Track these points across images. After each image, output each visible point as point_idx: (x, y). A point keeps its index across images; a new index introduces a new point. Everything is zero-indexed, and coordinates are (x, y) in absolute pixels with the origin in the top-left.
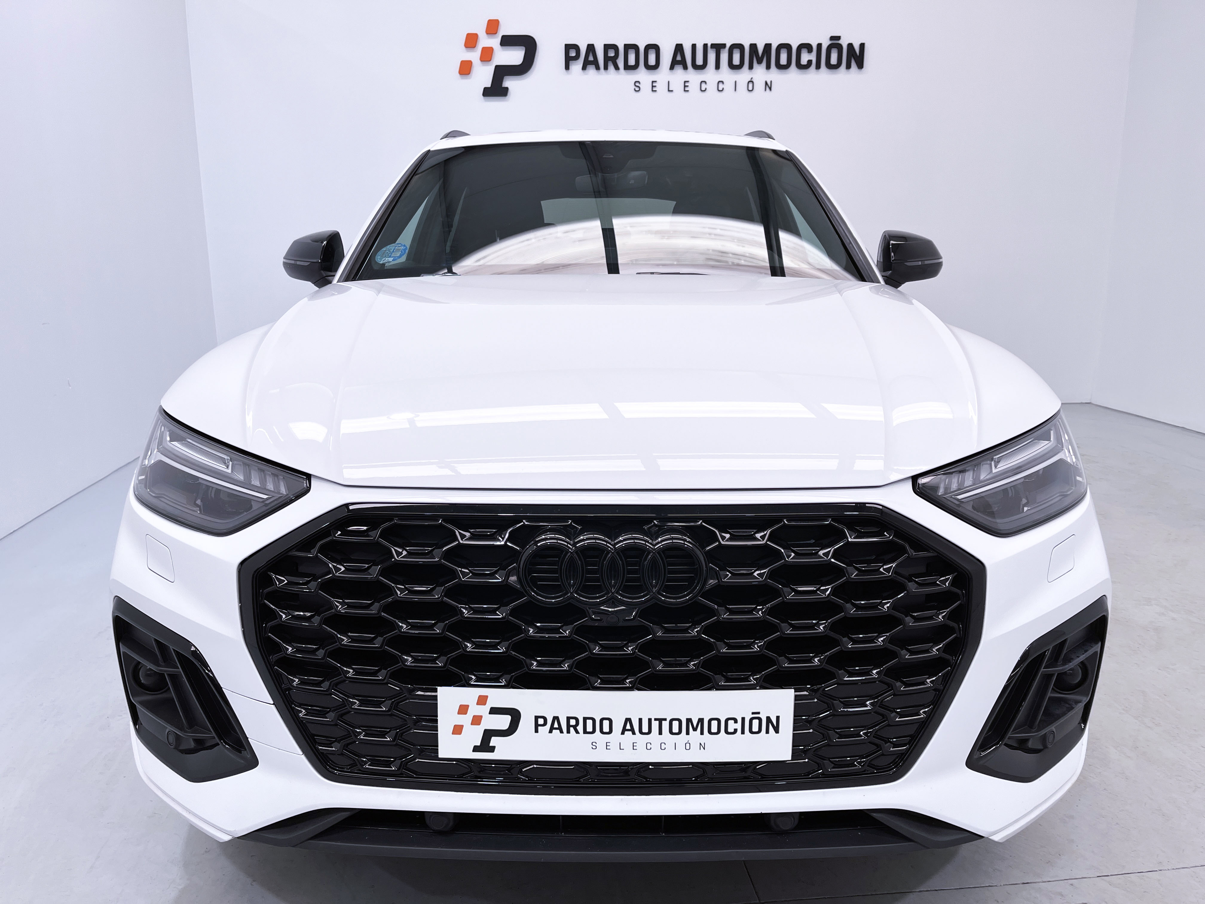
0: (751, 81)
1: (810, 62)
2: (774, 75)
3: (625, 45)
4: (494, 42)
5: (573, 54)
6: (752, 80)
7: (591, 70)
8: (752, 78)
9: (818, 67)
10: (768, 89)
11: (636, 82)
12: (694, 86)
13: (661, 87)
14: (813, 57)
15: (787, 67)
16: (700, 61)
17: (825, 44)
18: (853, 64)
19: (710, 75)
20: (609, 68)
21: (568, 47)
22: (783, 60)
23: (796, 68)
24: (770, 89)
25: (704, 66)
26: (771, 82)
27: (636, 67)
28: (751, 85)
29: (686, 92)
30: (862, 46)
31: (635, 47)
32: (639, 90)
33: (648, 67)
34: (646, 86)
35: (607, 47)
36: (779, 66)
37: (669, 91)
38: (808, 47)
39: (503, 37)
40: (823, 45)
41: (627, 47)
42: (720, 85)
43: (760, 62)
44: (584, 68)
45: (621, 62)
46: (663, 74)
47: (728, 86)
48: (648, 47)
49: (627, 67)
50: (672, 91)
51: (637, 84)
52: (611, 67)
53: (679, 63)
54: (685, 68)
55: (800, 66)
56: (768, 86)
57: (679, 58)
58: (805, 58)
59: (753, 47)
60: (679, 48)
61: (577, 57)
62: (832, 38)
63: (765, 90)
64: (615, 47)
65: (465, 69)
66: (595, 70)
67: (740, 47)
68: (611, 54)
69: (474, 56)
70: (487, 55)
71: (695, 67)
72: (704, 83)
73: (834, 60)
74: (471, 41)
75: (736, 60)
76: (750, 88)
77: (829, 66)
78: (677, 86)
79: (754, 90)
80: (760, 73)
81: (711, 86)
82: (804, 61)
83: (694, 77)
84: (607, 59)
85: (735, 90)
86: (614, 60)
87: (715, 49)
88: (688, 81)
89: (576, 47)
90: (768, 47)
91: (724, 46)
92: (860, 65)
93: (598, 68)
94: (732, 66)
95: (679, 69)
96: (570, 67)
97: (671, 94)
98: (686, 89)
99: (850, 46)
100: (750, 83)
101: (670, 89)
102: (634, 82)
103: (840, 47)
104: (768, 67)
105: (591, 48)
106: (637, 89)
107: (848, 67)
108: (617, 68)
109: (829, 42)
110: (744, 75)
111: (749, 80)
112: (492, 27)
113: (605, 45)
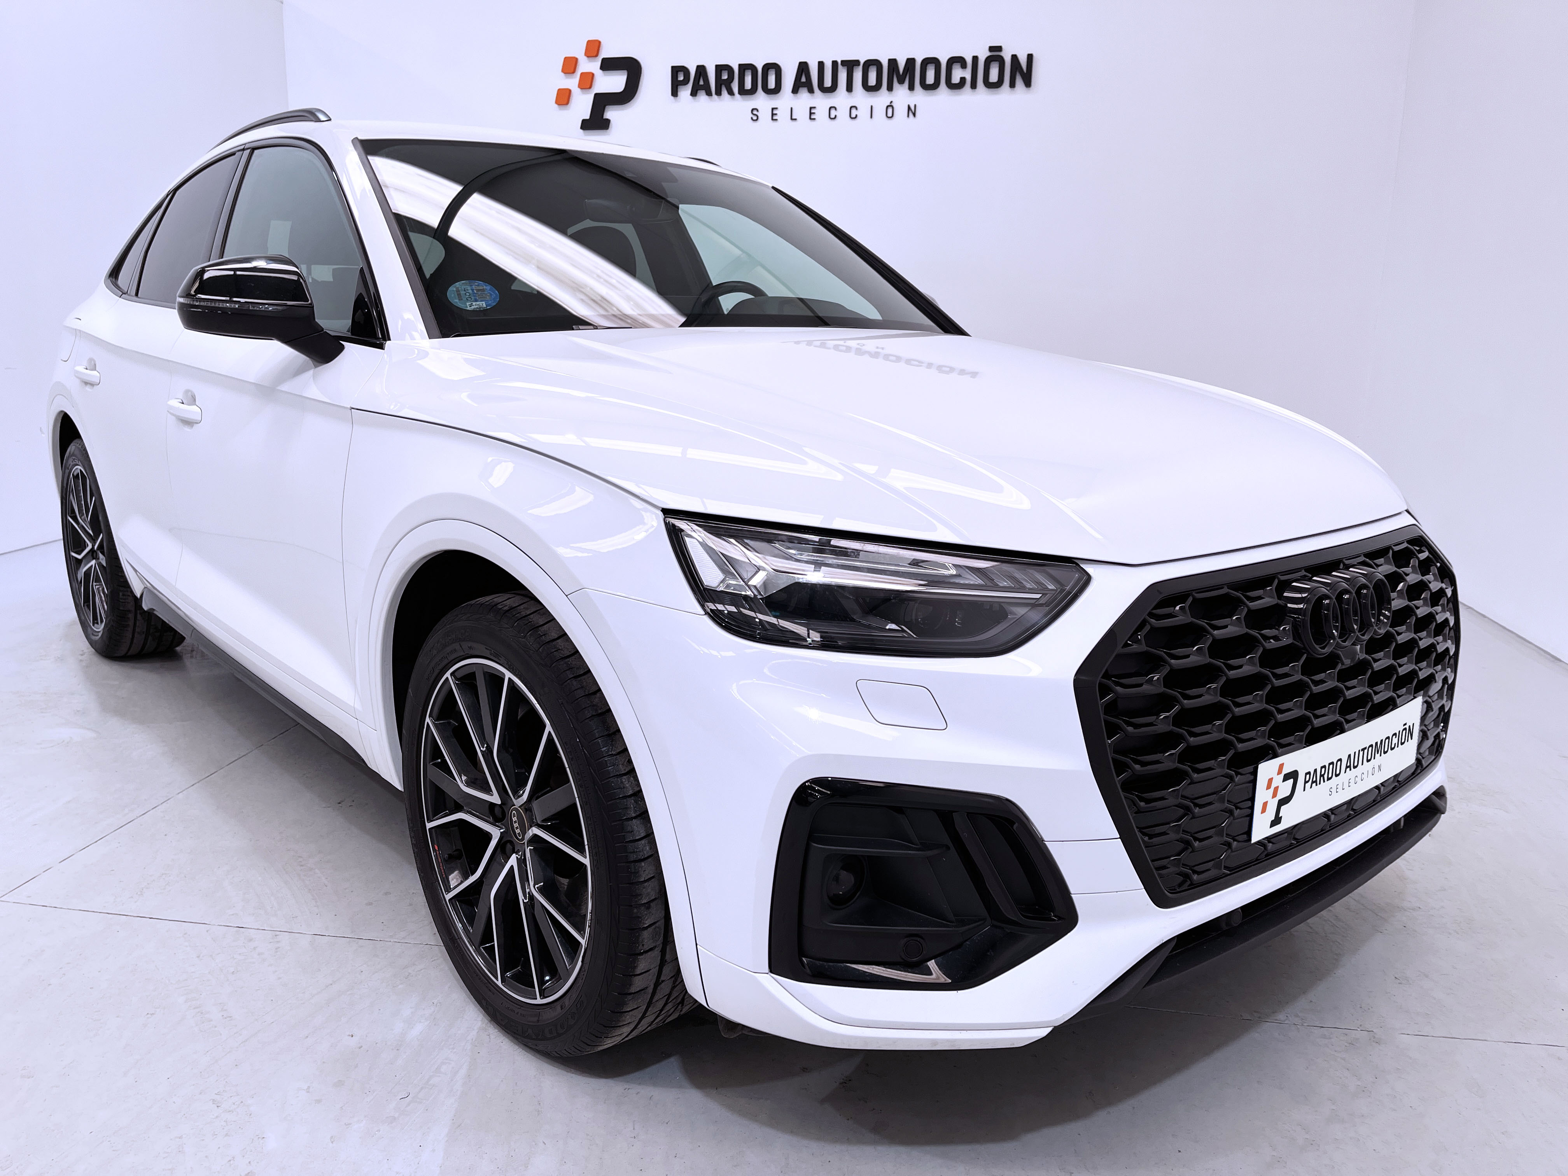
0: (890, 106)
1: (963, 80)
2: (919, 98)
3: (740, 65)
4: (594, 66)
5: (681, 78)
6: (892, 104)
7: (702, 96)
8: (891, 102)
9: (974, 86)
10: (911, 114)
11: (753, 110)
12: (821, 113)
13: (783, 115)
14: (967, 74)
15: (935, 86)
16: (828, 83)
17: (983, 57)
18: (1019, 81)
19: (841, 99)
20: (722, 92)
21: (676, 70)
22: (930, 79)
23: (947, 89)
24: (914, 115)
25: (833, 88)
26: (915, 106)
27: (753, 91)
28: (890, 110)
29: (812, 120)
30: (1030, 57)
31: (752, 67)
32: (757, 120)
33: (767, 91)
34: (765, 114)
35: (720, 69)
36: (925, 87)
37: (792, 119)
38: (960, 61)
39: (604, 60)
40: (980, 57)
41: (743, 68)
42: (854, 110)
43: (901, 81)
44: (694, 93)
45: (735, 87)
46: (786, 100)
47: (863, 112)
48: (767, 67)
49: (743, 91)
50: (796, 119)
51: (755, 112)
52: (725, 92)
53: (804, 85)
54: (811, 91)
55: (951, 86)
56: (912, 111)
57: (803, 79)
58: (957, 74)
59: (893, 63)
60: (803, 68)
61: (686, 82)
62: (991, 49)
63: (908, 116)
64: (728, 68)
65: (564, 98)
66: (707, 97)
67: (876, 63)
68: (725, 76)
69: (572, 83)
70: (587, 81)
71: (823, 90)
72: (834, 109)
73: (994, 77)
74: (569, 66)
75: (872, 80)
76: (890, 114)
77: (988, 85)
78: (802, 113)
79: (894, 117)
80: (901, 96)
81: (842, 113)
82: (956, 79)
83: (821, 101)
84: (719, 83)
85: (871, 117)
86: (728, 84)
87: (846, 67)
88: (815, 108)
89: (684, 70)
90: (911, 62)
91: (856, 63)
92: (1028, 83)
93: (709, 93)
94: (866, 87)
95: (804, 93)
96: (679, 93)
97: (794, 123)
98: (813, 117)
99: (1014, 58)
100: (889, 108)
101: (793, 117)
102: (751, 110)
103: (1001, 61)
104: (911, 88)
105: (701, 70)
106: (755, 118)
107: (1012, 85)
108: (731, 93)
109: (988, 54)
110: (882, 99)
111: (889, 104)
112: (593, 49)
113: (717, 66)
